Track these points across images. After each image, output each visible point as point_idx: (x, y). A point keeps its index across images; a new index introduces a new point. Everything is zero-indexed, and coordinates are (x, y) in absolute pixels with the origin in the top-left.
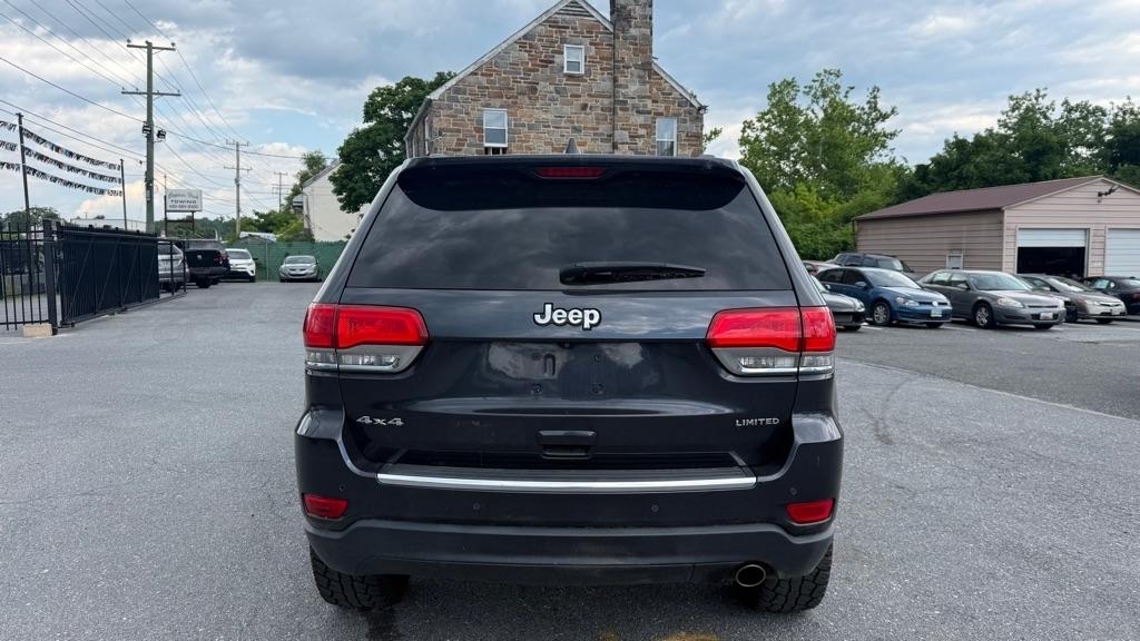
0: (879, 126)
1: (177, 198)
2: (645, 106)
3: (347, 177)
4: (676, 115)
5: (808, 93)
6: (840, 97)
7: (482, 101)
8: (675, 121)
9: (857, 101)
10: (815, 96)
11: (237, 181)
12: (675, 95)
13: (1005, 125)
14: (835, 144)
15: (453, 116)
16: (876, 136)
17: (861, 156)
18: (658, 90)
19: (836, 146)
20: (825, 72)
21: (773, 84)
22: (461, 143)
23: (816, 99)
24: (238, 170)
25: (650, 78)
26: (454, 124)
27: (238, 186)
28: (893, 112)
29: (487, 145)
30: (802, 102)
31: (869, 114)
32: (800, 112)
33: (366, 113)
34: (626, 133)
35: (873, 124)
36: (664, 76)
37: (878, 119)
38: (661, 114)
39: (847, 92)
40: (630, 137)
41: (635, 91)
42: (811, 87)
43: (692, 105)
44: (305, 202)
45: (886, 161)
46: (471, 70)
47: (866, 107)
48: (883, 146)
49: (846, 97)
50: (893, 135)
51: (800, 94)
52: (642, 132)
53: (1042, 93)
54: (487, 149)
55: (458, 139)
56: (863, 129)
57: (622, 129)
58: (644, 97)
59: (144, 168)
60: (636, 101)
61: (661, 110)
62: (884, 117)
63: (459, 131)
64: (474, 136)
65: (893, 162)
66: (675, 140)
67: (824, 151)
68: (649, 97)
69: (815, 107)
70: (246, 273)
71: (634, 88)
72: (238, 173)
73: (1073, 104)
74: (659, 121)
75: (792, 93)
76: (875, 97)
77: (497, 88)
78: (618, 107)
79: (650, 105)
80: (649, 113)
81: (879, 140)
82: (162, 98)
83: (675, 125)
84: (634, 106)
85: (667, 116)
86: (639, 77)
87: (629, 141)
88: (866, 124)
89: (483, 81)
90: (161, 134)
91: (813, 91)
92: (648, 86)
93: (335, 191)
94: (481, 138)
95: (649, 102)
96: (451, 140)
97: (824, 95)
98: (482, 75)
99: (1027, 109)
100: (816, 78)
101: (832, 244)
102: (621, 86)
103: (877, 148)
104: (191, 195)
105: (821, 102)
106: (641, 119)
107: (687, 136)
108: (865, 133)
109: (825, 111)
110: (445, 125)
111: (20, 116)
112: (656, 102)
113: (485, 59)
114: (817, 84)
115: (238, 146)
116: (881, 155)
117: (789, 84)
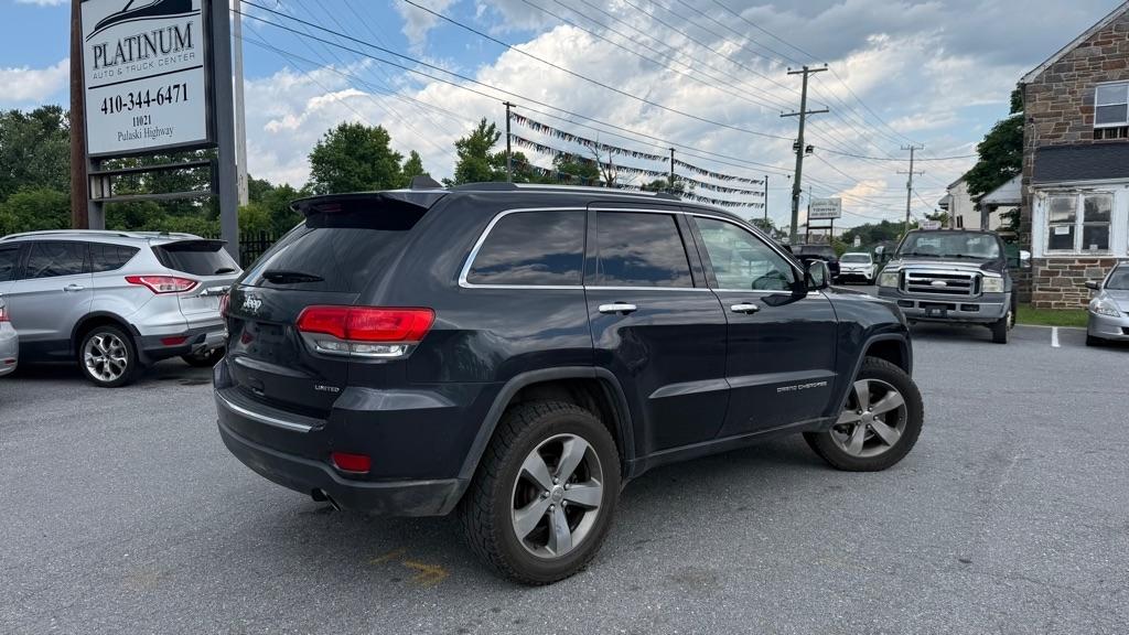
1: (819, 207)
3: (982, 174)
7: (1094, 75)
11: (909, 185)
15: (1053, 99)
22: (1060, 128)
24: (911, 174)
26: (1052, 108)
27: (910, 190)
29: (1096, 126)
33: (1014, 102)
44: (950, 203)
46: (1080, 41)
54: (1098, 131)
55: (1058, 124)
59: (792, 181)
63: (1059, 114)
64: (1081, 118)
70: (863, 276)
72: (910, 177)
77: (1117, 56)
82: (813, 115)
89: (1098, 51)
90: (810, 149)
93: (969, 192)
94: (1090, 120)
96: (1050, 126)
98: (1095, 44)
104: (831, 203)
110: (1041, 110)
111: (673, 150)
113: (1102, 25)
115: (912, 150)
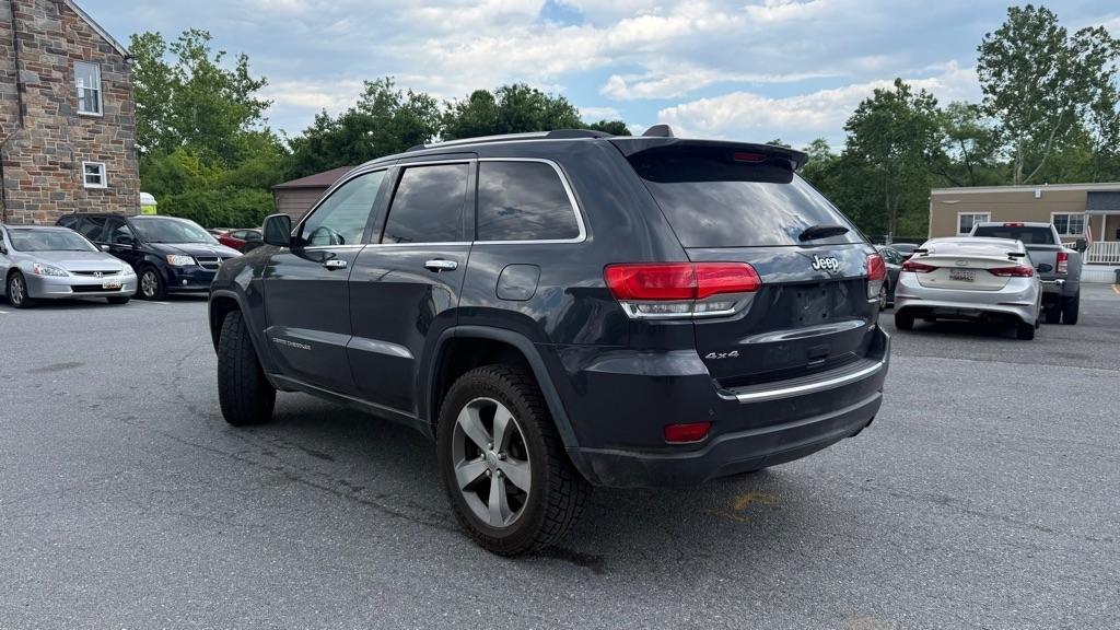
0: (251, 96)
2: (59, 45)
4: (97, 61)
5: (174, 51)
6: (211, 60)
8: (97, 68)
9: (228, 66)
10: (183, 54)
12: (94, 37)
13: (365, 108)
14: (210, 109)
16: (248, 104)
17: (235, 123)
18: (73, 28)
19: (212, 111)
20: (193, 31)
21: (135, 36)
23: (184, 59)
25: (61, 12)
28: (263, 82)
30: (170, 60)
31: (240, 81)
32: (169, 71)
34: (36, 74)
35: (245, 92)
36: (77, 11)
37: (249, 88)
38: (79, 57)
39: (219, 56)
40: (41, 79)
41: (45, 25)
42: (178, 45)
43: (117, 52)
45: (261, 130)
47: (236, 73)
48: (256, 115)
49: (217, 61)
50: (265, 105)
51: (167, 51)
52: (57, 75)
53: (391, 81)
56: (235, 96)
57: (27, 68)
58: (57, 34)
60: (46, 37)
61: (79, 52)
62: (255, 87)
65: (268, 131)
66: (99, 89)
67: (199, 114)
68: (63, 35)
69: (184, 66)
71: (41, 22)
73: (416, 94)
74: (78, 66)
75: (159, 49)
76: (245, 65)
78: (21, 41)
79: (65, 45)
80: (64, 53)
81: (254, 109)
83: (98, 73)
84: (43, 43)
85: (87, 61)
86: (47, 8)
87: (39, 83)
88: (238, 91)
91: (182, 50)
92: (60, 22)
95: (63, 42)
97: (194, 56)
99: (381, 95)
100: (183, 36)
101: (241, 211)
102: (22, 16)
103: (251, 117)
105: (191, 62)
106: (54, 60)
107: (114, 86)
108: (238, 100)
109: (195, 72)
112: (73, 42)
114: (184, 43)
116: (254, 124)
117: (154, 38)
